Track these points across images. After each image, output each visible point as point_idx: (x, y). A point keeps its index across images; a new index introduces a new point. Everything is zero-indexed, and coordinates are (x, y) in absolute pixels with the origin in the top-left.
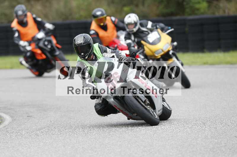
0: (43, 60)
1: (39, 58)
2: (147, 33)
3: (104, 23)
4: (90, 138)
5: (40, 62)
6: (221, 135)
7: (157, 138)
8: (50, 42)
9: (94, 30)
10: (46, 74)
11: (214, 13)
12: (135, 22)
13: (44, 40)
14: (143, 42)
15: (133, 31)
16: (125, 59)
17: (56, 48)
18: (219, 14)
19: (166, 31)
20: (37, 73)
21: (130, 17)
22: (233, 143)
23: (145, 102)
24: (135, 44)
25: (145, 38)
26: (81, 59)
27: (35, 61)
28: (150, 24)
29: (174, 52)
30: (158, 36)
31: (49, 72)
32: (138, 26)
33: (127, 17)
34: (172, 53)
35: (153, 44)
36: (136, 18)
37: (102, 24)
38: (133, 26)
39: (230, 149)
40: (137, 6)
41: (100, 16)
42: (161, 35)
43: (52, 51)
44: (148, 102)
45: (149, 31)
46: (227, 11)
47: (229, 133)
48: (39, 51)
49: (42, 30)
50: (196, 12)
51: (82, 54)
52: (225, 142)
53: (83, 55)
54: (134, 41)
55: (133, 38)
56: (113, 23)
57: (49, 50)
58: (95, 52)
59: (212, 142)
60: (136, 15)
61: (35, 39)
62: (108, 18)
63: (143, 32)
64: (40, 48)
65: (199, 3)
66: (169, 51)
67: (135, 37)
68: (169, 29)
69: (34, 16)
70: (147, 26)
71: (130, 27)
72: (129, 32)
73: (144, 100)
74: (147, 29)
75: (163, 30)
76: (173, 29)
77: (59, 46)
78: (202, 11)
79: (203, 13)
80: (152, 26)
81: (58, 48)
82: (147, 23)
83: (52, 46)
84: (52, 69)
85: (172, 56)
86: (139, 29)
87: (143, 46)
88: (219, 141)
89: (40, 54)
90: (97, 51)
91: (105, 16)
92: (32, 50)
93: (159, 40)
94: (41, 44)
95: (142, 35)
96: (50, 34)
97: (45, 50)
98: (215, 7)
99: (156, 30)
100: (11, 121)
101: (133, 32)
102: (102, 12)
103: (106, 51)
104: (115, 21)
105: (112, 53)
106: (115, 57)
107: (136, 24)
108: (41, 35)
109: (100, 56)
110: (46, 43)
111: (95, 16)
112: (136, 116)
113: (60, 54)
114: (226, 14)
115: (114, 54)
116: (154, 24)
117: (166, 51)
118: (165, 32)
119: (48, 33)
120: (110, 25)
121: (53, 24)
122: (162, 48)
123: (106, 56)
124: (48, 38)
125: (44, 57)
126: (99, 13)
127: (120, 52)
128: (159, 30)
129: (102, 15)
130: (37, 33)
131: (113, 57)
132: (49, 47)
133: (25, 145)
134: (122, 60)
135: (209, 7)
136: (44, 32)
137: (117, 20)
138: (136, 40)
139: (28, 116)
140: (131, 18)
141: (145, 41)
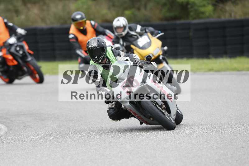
0: (15, 66)
1: (11, 64)
2: (136, 37)
3: (84, 27)
4: (89, 149)
5: (11, 69)
6: (227, 146)
7: (160, 149)
8: (22, 47)
9: (73, 34)
10: (16, 81)
11: (219, 17)
12: (123, 25)
13: (15, 45)
14: (132, 46)
15: (122, 34)
16: (140, 63)
17: (28, 54)
18: (225, 17)
19: (156, 36)
20: (7, 80)
21: (118, 20)
22: (240, 154)
23: (161, 106)
24: (124, 48)
25: (134, 43)
26: (95, 62)
27: (6, 67)
28: (139, 28)
29: (164, 57)
30: (149, 41)
31: (20, 79)
32: (127, 30)
33: (116, 20)
34: (163, 58)
35: (143, 48)
36: (125, 21)
37: (82, 28)
38: (122, 30)
39: (237, 161)
40: (139, 9)
41: (80, 20)
42: (151, 39)
43: (24, 56)
44: (164, 106)
45: (138, 35)
46: (233, 14)
47: (236, 143)
48: (10, 57)
49: (14, 35)
50: (201, 15)
51: (96, 57)
52: (232, 153)
53: (97, 59)
54: (123, 45)
55: (121, 42)
56: (93, 27)
57: (20, 56)
58: (108, 55)
59: (218, 153)
60: (125, 19)
61: (6, 44)
62: (88, 22)
63: (132, 36)
64: (12, 54)
65: (204, 6)
66: (159, 56)
67: (123, 41)
68: (159, 33)
69: (6, 21)
70: (136, 29)
71: (119, 30)
72: (117, 35)
73: (160, 104)
74: (136, 33)
75: (152, 34)
76: (163, 34)
77: (31, 52)
78: (207, 14)
79: (208, 17)
80: (141, 30)
81: (30, 54)
82: (136, 27)
83: (24, 52)
84: (23, 76)
85: (162, 60)
86: (128, 33)
87: (133, 50)
88: (225, 152)
89: (12, 61)
90: (110, 54)
91: (85, 19)
92: (3, 55)
93: (149, 44)
94: (13, 50)
95: (131, 39)
96: (22, 39)
97: (17, 55)
98: (221, 10)
99: (146, 34)
100: (7, 131)
101: (122, 36)
102: (82, 15)
103: (119, 55)
104: (95, 25)
105: (125, 56)
106: (129, 60)
107: (124, 27)
108: (12, 40)
109: (114, 60)
110: (18, 49)
111: (74, 20)
112: (153, 120)
113: (32, 59)
114: (233, 18)
115: (128, 58)
116: (143, 28)
117: (156, 55)
118: (154, 37)
119: (20, 38)
120: (90, 30)
121: (25, 30)
122: (152, 53)
123: (119, 59)
124: (20, 44)
125: (15, 63)
126: (78, 17)
127: (134, 56)
128: (149, 34)
129: (82, 18)
130: (9, 39)
131: (127, 60)
132: (21, 52)
133: (21, 156)
134: (137, 63)
135: (215, 10)
136: (16, 37)
137: (96, 24)
138: (125, 44)
139: (24, 126)
140: (120, 22)
141: (135, 46)
